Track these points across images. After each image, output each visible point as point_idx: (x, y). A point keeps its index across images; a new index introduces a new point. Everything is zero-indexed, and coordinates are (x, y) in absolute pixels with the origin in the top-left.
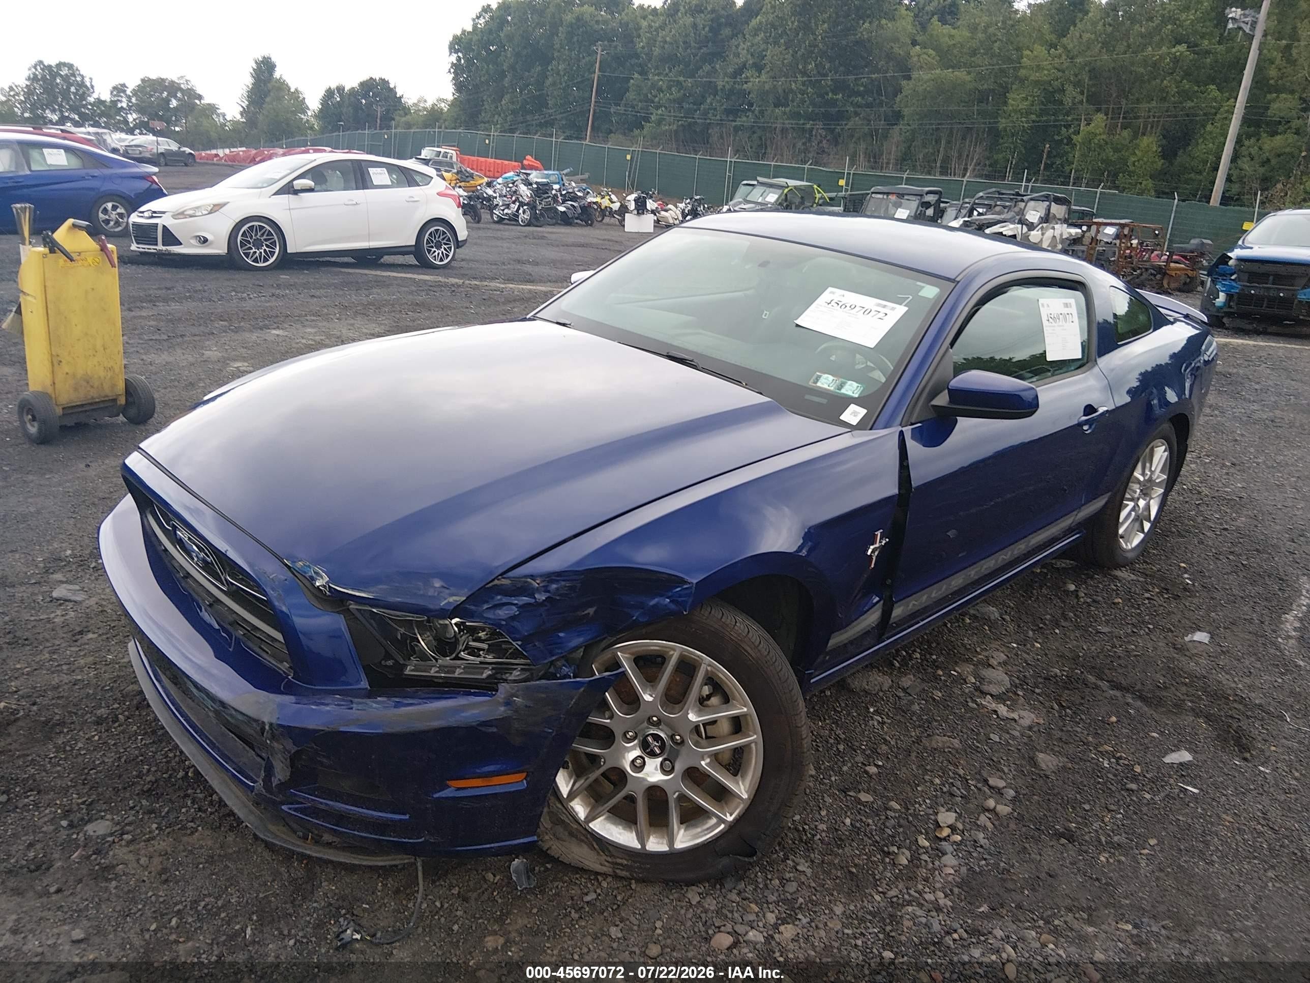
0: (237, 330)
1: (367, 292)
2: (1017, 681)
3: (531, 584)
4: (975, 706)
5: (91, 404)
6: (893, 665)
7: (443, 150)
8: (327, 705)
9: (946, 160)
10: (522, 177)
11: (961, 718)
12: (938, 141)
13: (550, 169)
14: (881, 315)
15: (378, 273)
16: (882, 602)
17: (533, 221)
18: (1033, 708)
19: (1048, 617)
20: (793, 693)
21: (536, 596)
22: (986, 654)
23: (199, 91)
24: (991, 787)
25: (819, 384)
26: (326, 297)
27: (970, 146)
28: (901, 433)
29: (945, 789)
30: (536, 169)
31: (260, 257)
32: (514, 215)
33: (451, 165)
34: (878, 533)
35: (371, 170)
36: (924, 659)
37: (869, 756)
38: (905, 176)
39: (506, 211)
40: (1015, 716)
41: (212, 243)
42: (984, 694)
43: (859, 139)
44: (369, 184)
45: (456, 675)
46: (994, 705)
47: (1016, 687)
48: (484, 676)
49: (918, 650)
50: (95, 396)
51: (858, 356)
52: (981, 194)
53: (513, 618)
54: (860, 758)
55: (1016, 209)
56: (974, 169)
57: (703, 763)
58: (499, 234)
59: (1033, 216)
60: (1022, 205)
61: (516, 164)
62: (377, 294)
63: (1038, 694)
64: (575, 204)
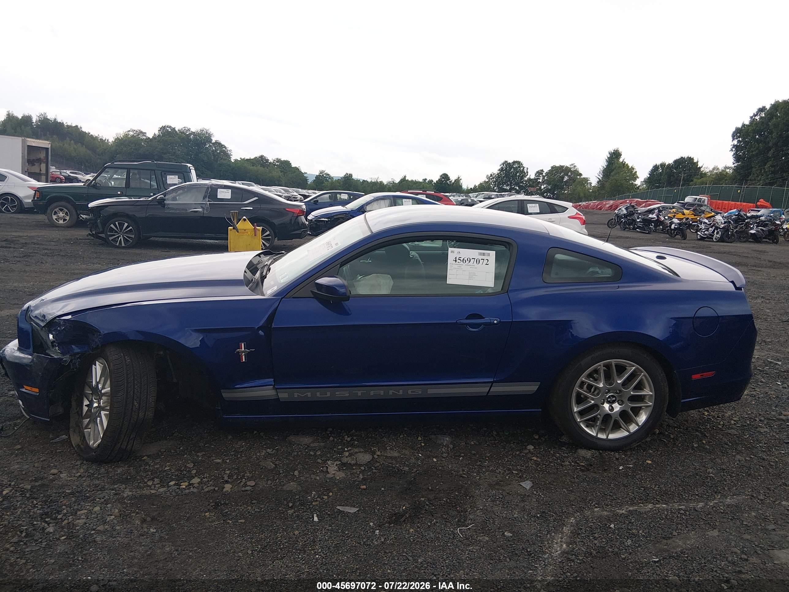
4: (321, 462)
7: (698, 197)
13: (776, 208)
23: (581, 172)
34: (242, 344)
35: (529, 205)
39: (706, 232)
40: (333, 472)
64: (766, 229)
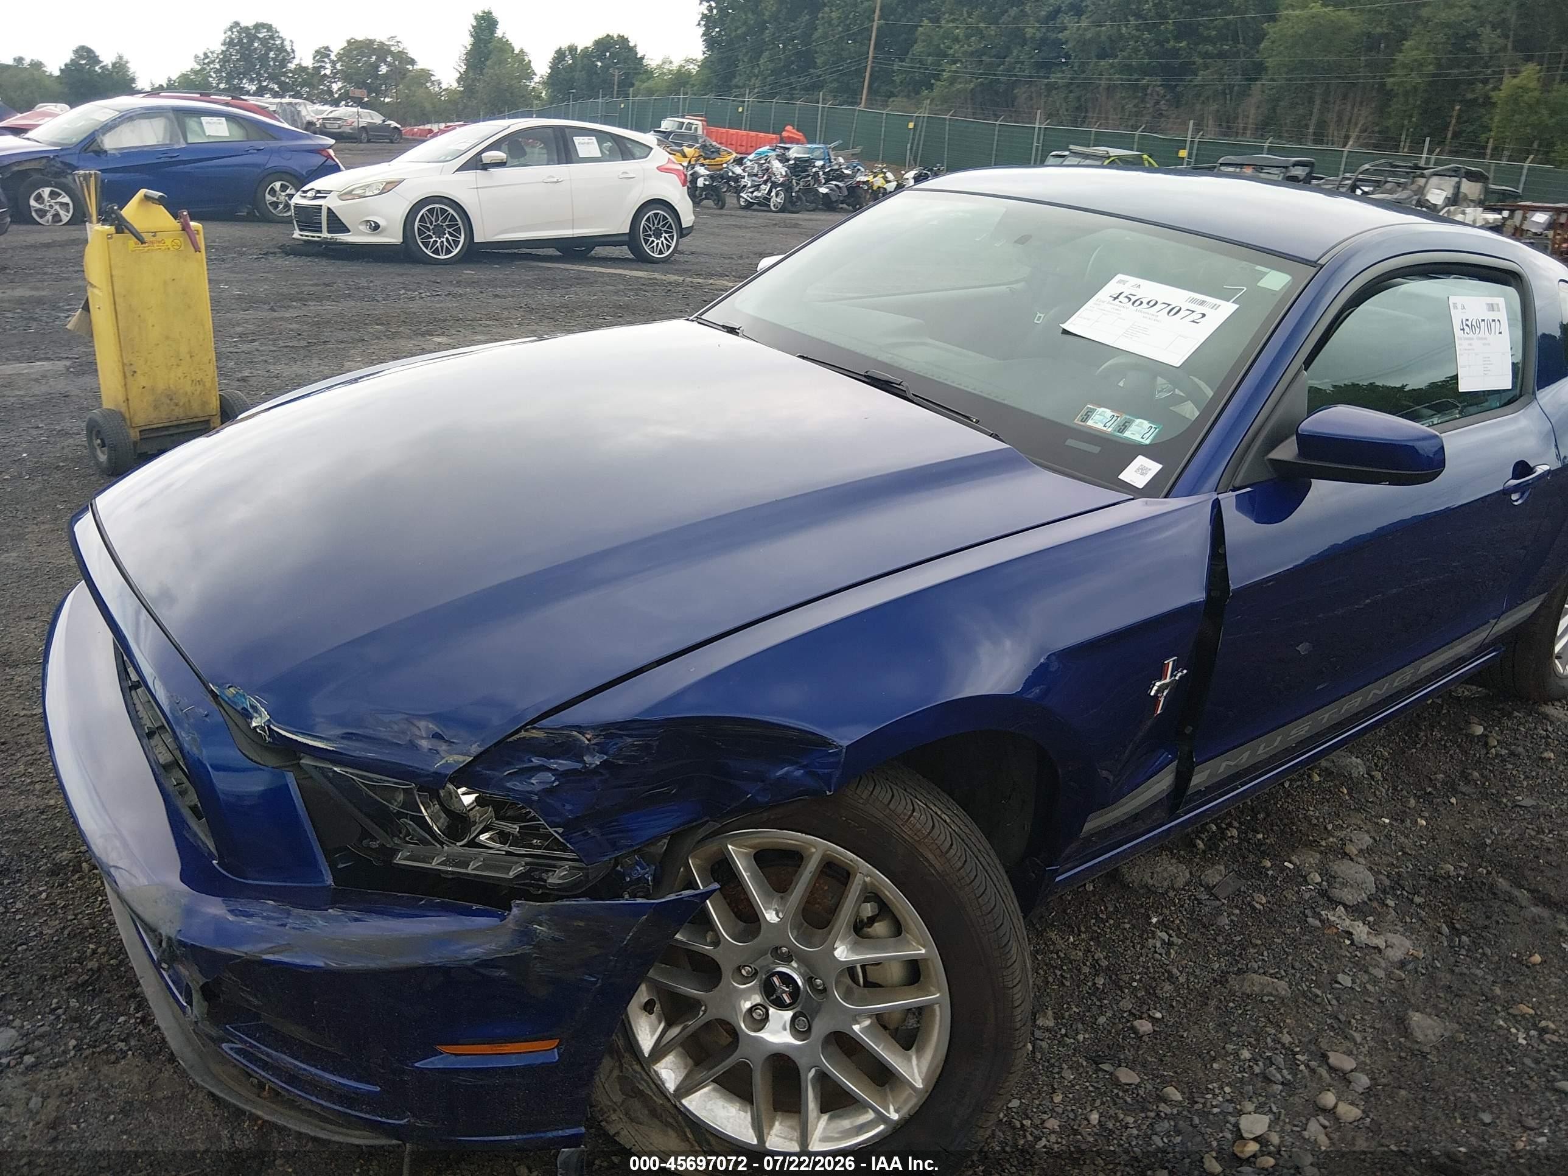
0: (393, 336)
1: (564, 291)
2: (1387, 882)
3: (578, 740)
4: (1318, 923)
5: (177, 426)
6: (1195, 846)
7: (686, 121)
8: (250, 915)
9: (1322, 125)
10: (779, 151)
11: (1294, 941)
12: (1311, 101)
13: (814, 142)
14: (1195, 316)
15: (582, 268)
16: (1176, 763)
17: (789, 206)
18: (1409, 930)
19: (1441, 776)
20: (1001, 932)
21: (585, 758)
22: (1341, 834)
23: (412, 54)
24: (1332, 1069)
25: (1090, 423)
26: (513, 297)
27: (1353, 108)
28: (1216, 504)
29: (1257, 1070)
30: (797, 142)
31: (442, 247)
32: (765, 198)
33: (695, 139)
34: (1170, 663)
35: (577, 140)
36: (1243, 838)
37: (1142, 1002)
38: (1267, 145)
39: (755, 194)
40: (1380, 942)
41: (384, 230)
42: (1334, 903)
43: (1208, 98)
44: (574, 158)
45: (469, 871)
46: (1348, 922)
47: (1384, 892)
48: (511, 874)
49: (1236, 824)
50: (182, 416)
51: (1160, 380)
52: (1367, 166)
53: (550, 791)
54: (1127, 1004)
55: (1414, 187)
56: (1358, 138)
57: (856, 1028)
58: (743, 222)
59: (1437, 195)
60: (1421, 181)
61: (774, 136)
62: (577, 294)
63: (1419, 905)
64: (841, 184)
